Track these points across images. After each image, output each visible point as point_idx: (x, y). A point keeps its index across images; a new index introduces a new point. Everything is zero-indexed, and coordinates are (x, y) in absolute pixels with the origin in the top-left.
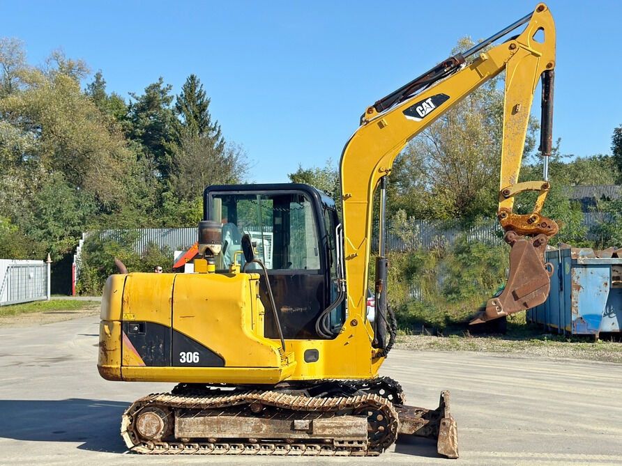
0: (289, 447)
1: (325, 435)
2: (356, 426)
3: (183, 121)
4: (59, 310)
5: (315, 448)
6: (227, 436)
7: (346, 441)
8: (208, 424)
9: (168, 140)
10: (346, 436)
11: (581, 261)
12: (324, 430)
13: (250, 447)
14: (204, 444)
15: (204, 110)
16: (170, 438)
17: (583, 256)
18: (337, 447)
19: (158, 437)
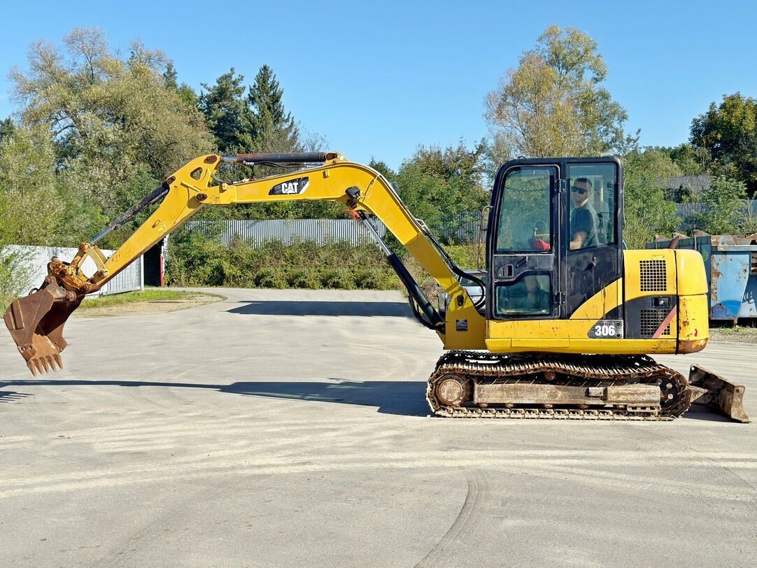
0: (582, 412)
1: (620, 402)
2: (650, 393)
3: (256, 112)
4: (161, 299)
5: (607, 413)
6: (524, 402)
7: (639, 407)
8: (506, 391)
9: (242, 132)
10: (640, 402)
11: (721, 248)
12: (618, 397)
13: (544, 412)
14: (500, 409)
15: (277, 101)
16: (469, 403)
17: (723, 244)
18: (629, 413)
19: (457, 403)
